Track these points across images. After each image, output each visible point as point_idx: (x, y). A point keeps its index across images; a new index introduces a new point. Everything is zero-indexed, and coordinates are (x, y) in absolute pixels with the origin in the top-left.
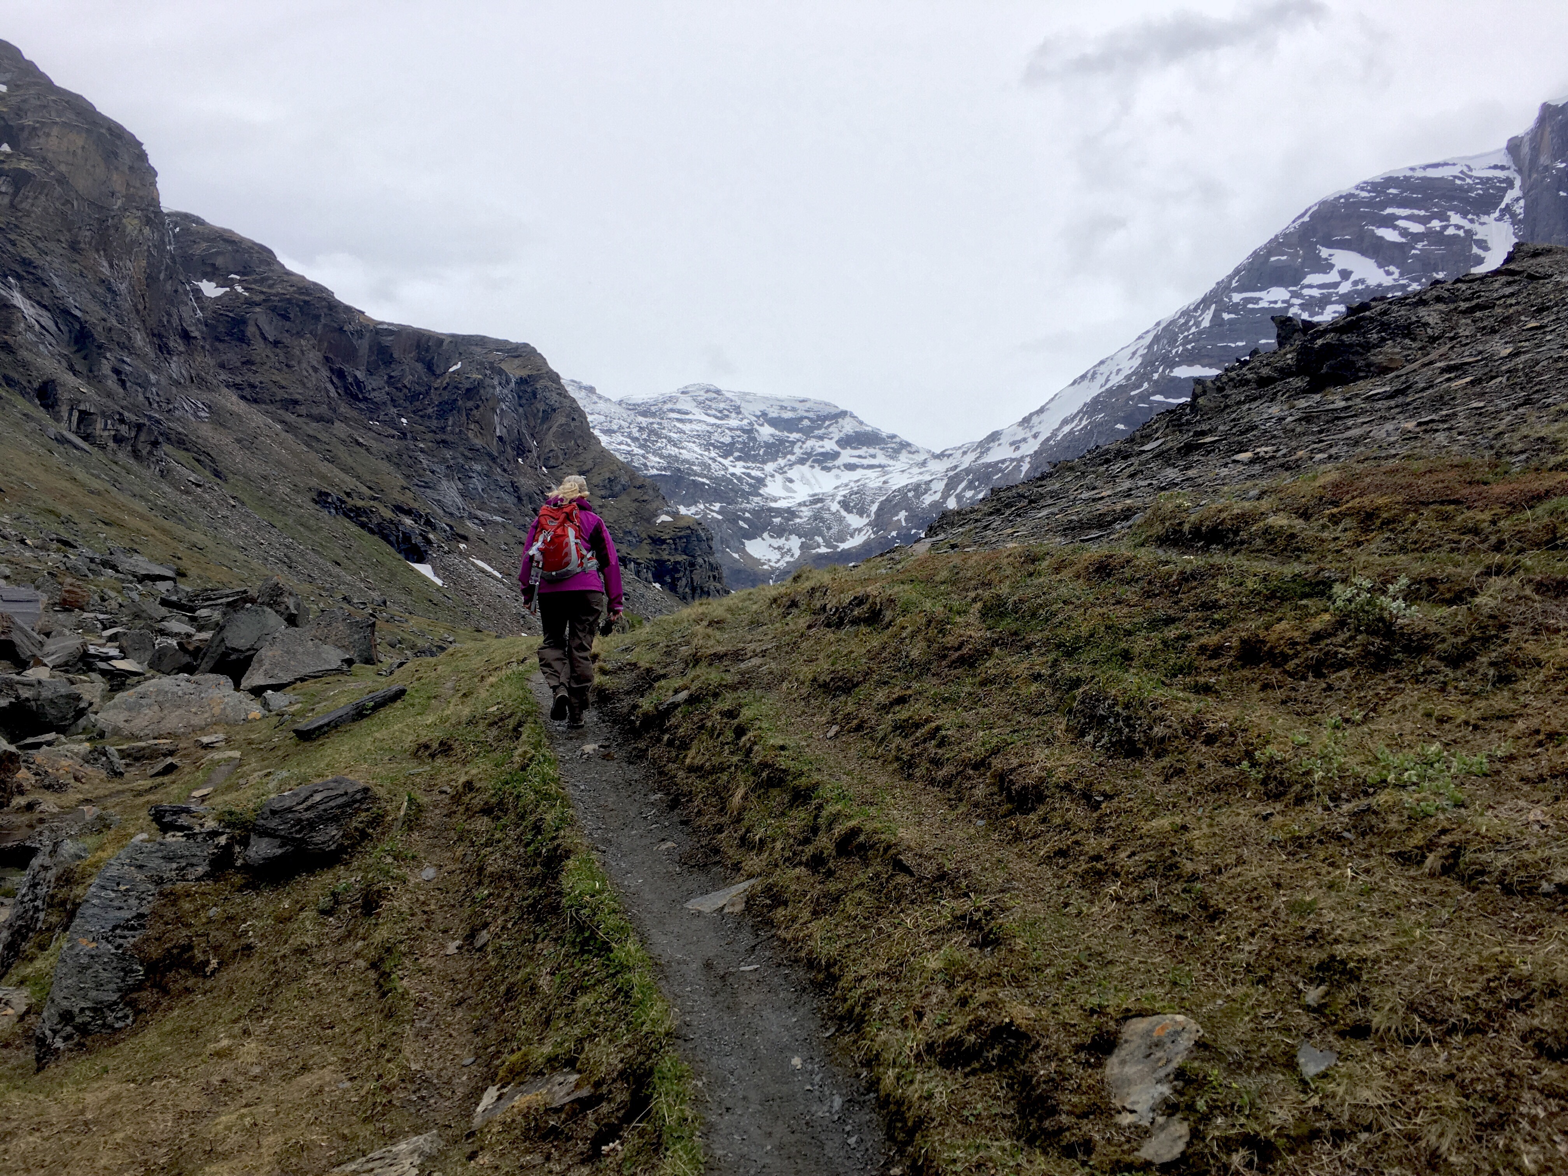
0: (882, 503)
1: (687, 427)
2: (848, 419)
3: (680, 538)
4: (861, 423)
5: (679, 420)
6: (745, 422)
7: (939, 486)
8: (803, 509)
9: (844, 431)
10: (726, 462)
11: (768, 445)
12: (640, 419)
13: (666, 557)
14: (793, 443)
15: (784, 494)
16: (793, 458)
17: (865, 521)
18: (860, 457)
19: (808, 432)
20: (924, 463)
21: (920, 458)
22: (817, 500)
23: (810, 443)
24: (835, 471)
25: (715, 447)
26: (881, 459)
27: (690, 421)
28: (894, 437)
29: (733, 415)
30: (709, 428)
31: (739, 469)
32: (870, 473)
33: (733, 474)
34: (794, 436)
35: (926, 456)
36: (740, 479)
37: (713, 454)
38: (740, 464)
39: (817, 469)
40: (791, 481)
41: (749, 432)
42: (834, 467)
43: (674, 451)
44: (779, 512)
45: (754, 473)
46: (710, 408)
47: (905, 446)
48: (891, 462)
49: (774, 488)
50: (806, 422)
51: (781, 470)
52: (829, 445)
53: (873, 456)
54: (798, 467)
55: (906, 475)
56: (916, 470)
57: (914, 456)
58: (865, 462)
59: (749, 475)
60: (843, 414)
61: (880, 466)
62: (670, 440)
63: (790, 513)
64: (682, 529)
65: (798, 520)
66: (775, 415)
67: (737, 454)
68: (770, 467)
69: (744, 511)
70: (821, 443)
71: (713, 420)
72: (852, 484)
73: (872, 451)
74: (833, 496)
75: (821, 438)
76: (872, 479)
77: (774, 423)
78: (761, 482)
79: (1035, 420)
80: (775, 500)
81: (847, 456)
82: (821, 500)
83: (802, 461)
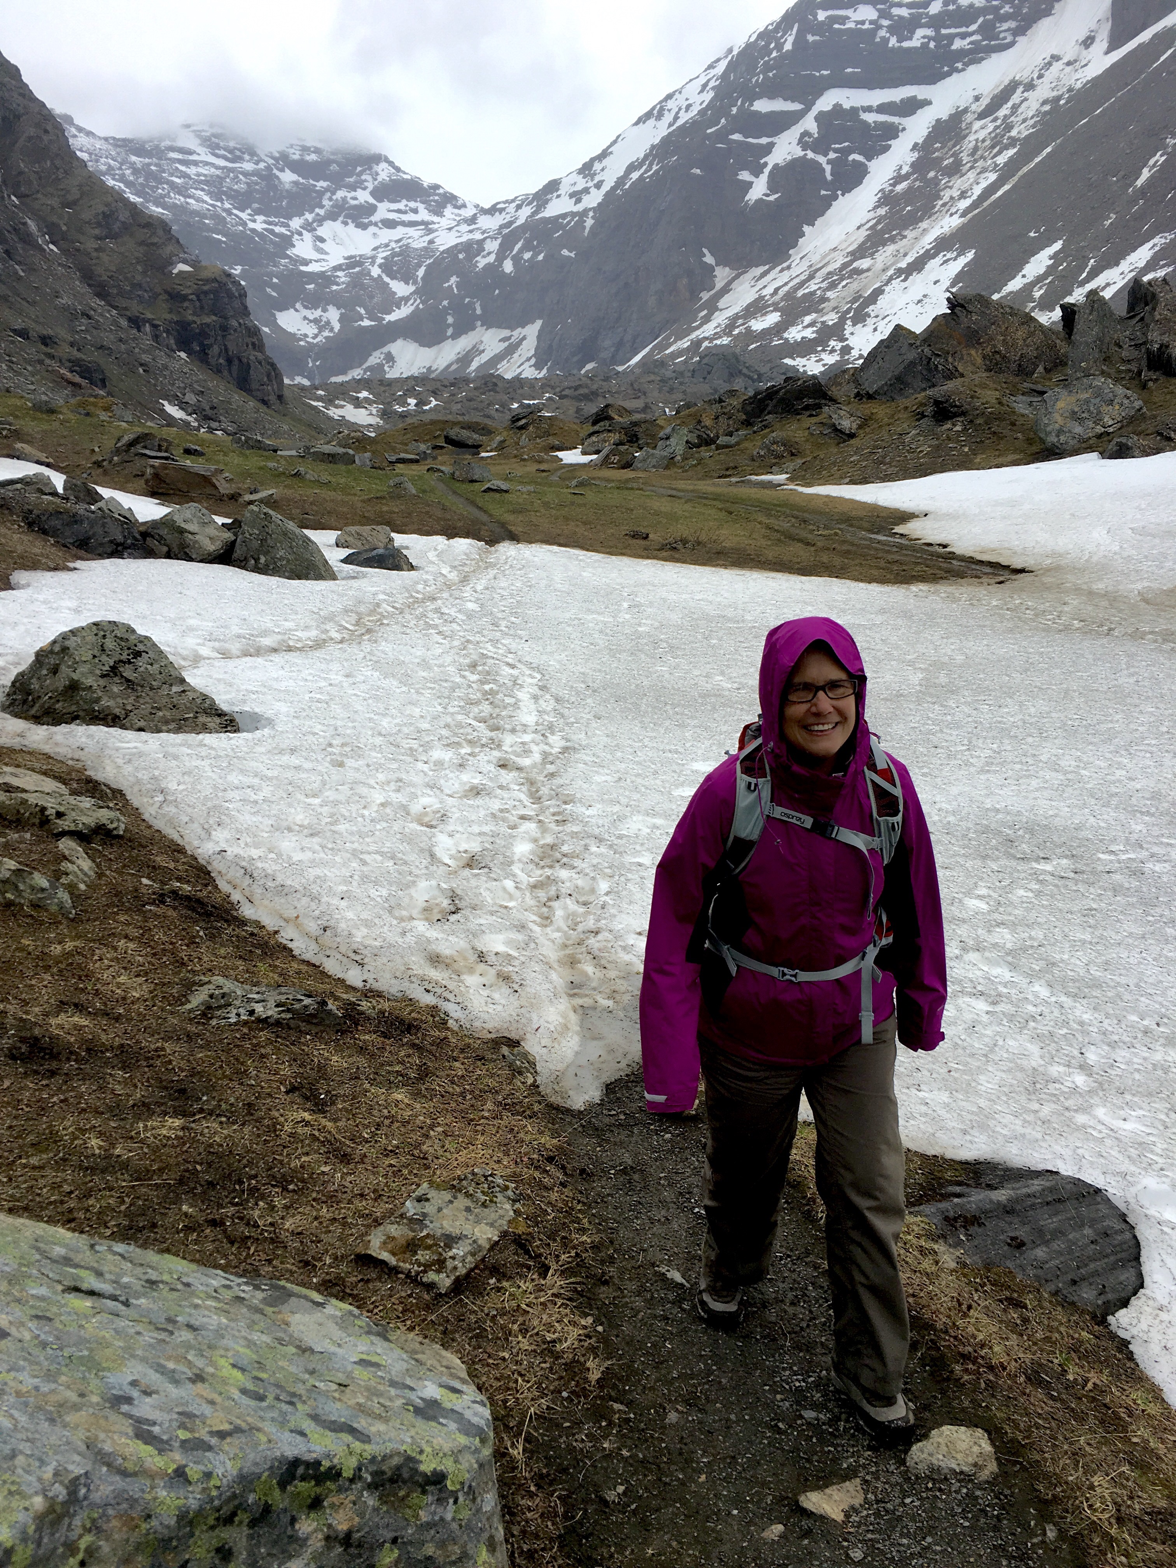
0: (429, 266)
1: (192, 171)
2: (383, 165)
3: (206, 293)
4: (398, 169)
5: (180, 161)
6: (262, 165)
7: (493, 246)
8: (339, 273)
9: (380, 179)
10: (244, 216)
11: (290, 195)
12: (134, 158)
13: (190, 318)
14: (321, 194)
15: (315, 256)
16: (322, 212)
17: (412, 288)
18: (399, 211)
19: (338, 181)
20: (472, 220)
21: (468, 212)
22: (353, 262)
23: (340, 194)
24: (372, 229)
25: (229, 197)
26: (424, 215)
27: (196, 163)
28: (437, 187)
29: (247, 157)
30: (218, 172)
31: (259, 224)
32: (411, 231)
33: (253, 231)
34: (322, 184)
35: (474, 211)
36: (261, 235)
37: (227, 205)
38: (260, 218)
39: (351, 226)
40: (322, 240)
41: (268, 177)
42: (371, 223)
43: (179, 200)
44: (312, 277)
45: (278, 229)
46: (218, 147)
47: (450, 199)
48: (435, 219)
49: (303, 248)
50: (334, 167)
51: (309, 227)
52: (363, 196)
53: (415, 211)
54: (328, 224)
55: (454, 233)
56: (464, 228)
57: (462, 212)
58: (405, 218)
59: (272, 232)
60: (377, 159)
61: (423, 223)
62: (172, 185)
63: (325, 279)
64: (207, 281)
65: (335, 288)
66: (296, 157)
67: (256, 205)
68: (296, 223)
69: (271, 275)
70: (353, 194)
71: (222, 163)
72: (393, 245)
73: (412, 204)
74: (373, 258)
75: (353, 188)
76: (417, 239)
77: (297, 167)
78: (287, 242)
79: (597, 166)
80: (306, 263)
81: (384, 210)
82: (359, 264)
83: (332, 216)
